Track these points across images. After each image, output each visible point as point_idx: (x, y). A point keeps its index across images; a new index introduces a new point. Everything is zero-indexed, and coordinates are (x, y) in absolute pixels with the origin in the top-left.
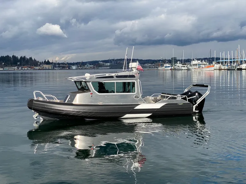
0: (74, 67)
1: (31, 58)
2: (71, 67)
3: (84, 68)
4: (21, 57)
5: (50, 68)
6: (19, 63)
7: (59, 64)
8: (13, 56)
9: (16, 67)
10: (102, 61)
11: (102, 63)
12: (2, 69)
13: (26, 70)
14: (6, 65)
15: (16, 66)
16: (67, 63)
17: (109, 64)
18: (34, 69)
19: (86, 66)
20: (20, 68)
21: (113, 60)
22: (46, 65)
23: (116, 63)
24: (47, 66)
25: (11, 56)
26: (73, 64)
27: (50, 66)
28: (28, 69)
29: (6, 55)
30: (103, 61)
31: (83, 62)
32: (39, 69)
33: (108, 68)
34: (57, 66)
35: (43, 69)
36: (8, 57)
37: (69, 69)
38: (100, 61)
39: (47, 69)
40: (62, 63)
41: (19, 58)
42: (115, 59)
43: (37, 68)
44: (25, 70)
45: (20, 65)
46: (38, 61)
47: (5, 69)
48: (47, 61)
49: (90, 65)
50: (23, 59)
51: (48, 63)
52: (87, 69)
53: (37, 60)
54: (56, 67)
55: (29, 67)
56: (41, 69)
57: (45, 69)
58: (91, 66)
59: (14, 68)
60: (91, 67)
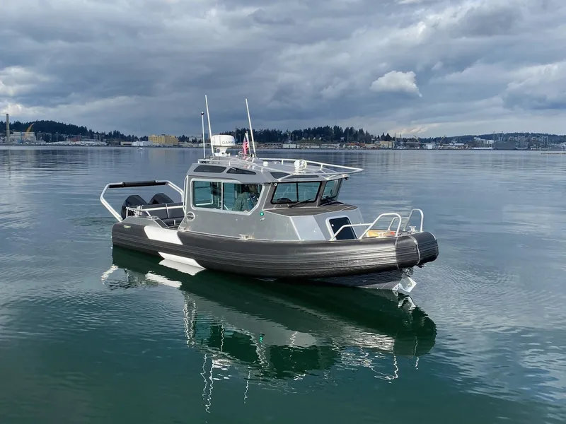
0: (430, 146)
1: (361, 131)
2: (425, 145)
3: (447, 147)
4: (347, 129)
5: (390, 147)
6: (342, 138)
7: (405, 140)
8: (335, 127)
9: (338, 145)
10: (479, 136)
11: (479, 139)
12: (318, 147)
13: (353, 148)
14: (324, 141)
15: (339, 142)
16: (420, 139)
17: (491, 142)
18: (365, 148)
19: (451, 144)
20: (344, 146)
21: (501, 135)
22: (384, 142)
23: (506, 141)
24: (385, 144)
25: (332, 127)
26: (429, 141)
27: (390, 143)
28: (355, 147)
29: (326, 126)
30: (482, 137)
31: (446, 138)
32: (373, 148)
33: (491, 148)
34: (402, 143)
35: (379, 149)
36: (328, 127)
37: (422, 148)
38: (476, 136)
39: (385, 149)
40: (410, 139)
41: (344, 130)
42: (505, 133)
43: (371, 146)
44: (351, 148)
45: (345, 140)
46: (372, 136)
47: (322, 147)
48: (386, 135)
49: (458, 142)
50: (350, 131)
51: (387, 138)
52: (452, 149)
53: (371, 134)
54: (400, 145)
55: (358, 145)
56: (376, 149)
57: (382, 149)
58: (460, 144)
59: (335, 145)
60: (459, 146)
